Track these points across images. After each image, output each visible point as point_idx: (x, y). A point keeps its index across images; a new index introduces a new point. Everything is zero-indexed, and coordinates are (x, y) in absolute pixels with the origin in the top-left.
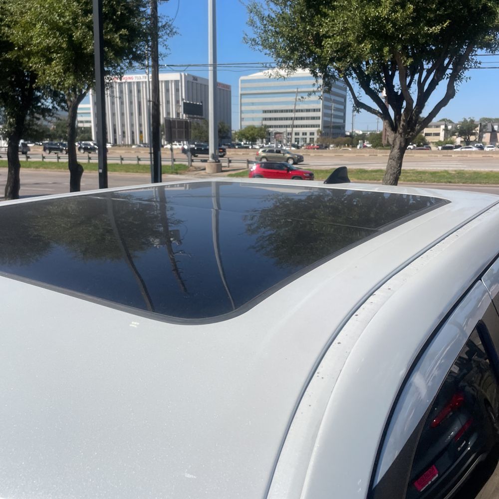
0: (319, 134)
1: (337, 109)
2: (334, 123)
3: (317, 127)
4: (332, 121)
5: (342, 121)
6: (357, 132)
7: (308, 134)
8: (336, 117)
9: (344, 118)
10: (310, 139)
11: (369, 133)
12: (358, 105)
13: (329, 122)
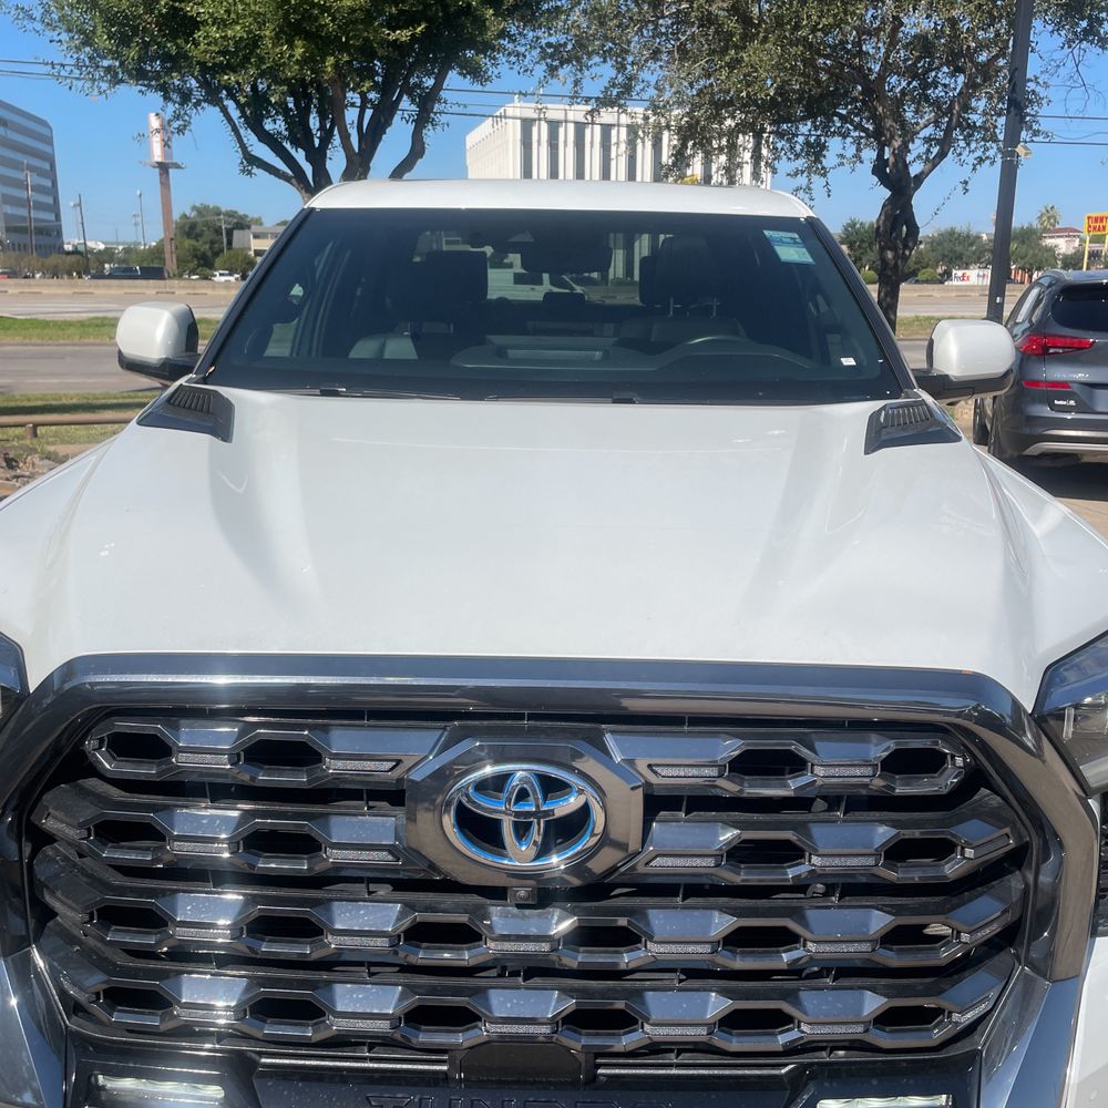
1: (37, 189)
2: (36, 220)
4: (32, 215)
5: (51, 217)
6: (91, 244)
8: (40, 206)
9: (55, 208)
11: (121, 248)
12: (251, 161)
13: (23, 219)
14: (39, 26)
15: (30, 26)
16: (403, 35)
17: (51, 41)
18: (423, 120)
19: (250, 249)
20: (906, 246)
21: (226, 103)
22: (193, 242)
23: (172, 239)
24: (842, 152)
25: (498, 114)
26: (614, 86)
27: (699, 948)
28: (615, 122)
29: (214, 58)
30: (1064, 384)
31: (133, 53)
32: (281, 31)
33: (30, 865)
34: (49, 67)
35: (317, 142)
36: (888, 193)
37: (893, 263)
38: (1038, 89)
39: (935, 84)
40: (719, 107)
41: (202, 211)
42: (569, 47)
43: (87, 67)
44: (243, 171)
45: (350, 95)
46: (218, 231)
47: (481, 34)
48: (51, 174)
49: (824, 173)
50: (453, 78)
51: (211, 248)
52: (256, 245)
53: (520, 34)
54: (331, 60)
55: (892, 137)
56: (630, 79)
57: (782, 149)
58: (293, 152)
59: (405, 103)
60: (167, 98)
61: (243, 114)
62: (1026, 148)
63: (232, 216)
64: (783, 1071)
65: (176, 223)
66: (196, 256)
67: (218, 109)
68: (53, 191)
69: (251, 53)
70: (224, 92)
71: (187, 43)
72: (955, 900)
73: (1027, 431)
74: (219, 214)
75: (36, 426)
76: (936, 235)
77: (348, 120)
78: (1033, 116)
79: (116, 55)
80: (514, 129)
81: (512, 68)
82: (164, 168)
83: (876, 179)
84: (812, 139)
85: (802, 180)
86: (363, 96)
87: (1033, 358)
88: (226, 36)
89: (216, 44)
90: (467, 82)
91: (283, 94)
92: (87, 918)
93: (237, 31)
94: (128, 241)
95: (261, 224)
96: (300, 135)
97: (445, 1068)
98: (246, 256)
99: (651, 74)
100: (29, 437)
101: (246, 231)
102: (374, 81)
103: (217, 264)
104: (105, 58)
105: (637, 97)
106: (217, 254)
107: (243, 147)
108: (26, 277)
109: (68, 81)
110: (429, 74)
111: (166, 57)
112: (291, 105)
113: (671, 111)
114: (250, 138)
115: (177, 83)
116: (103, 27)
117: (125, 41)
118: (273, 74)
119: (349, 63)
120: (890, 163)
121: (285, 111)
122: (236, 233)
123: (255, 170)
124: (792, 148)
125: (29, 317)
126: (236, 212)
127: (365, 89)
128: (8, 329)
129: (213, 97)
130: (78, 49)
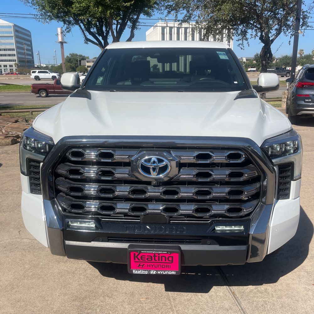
0: (17, 66)
1: (27, 50)
2: (27, 59)
3: (14, 61)
4: (26, 57)
5: (31, 58)
6: (42, 65)
7: (8, 66)
8: (28, 55)
9: (32, 55)
10: (10, 69)
11: (50, 66)
12: (87, 40)
13: (23, 58)
14: (31, 5)
15: (28, 5)
16: (128, 4)
17: (34, 9)
18: (134, 27)
19: (86, 65)
20: (269, 60)
21: (80, 24)
22: (70, 64)
23: (64, 63)
24: (252, 33)
25: (155, 25)
26: (186, 16)
27: (191, 194)
28: (188, 27)
29: (77, 12)
30: (308, 95)
31: (56, 11)
32: (95, 4)
33: (55, 181)
34: (34, 16)
35: (105, 34)
36: (263, 45)
37: (265, 64)
38: (307, 14)
39: (278, 14)
40: (216, 22)
41: (72, 55)
42: (174, 6)
43: (44, 15)
44: (85, 43)
45: (114, 21)
46: (77, 61)
47: (149, 3)
48: (31, 45)
49: (247, 39)
50: (142, 16)
51: (75, 65)
52: (87, 64)
53: (160, 3)
54: (109, 12)
55: (265, 29)
56: (191, 14)
57: (235, 33)
58: (98, 37)
59: (129, 23)
60: (65, 23)
61: (85, 27)
62: (301, 31)
63: (81, 56)
64: (209, 222)
65: (65, 58)
66: (71, 68)
67: (78, 26)
68: (31, 50)
69: (87, 10)
70: (80, 21)
71: (70, 8)
72: (244, 186)
73: (298, 108)
74: (77, 56)
75: (32, 112)
76: (282, 57)
77: (113, 28)
78: (306, 22)
79: (51, 12)
80: (159, 29)
81: (158, 12)
82: (62, 43)
83: (260, 41)
84: (243, 30)
85: (240, 42)
86: (117, 21)
87: (300, 88)
88: (81, 6)
89: (78, 8)
90: (145, 17)
91: (96, 21)
92: (67, 190)
93: (83, 4)
94: (52, 64)
95: (89, 58)
96: (100, 32)
97: (139, 221)
98: (85, 68)
99: (197, 13)
100: (31, 115)
101: (85, 61)
102: (120, 17)
103: (77, 70)
104: (48, 13)
105: (193, 20)
106: (77, 67)
107: (85, 36)
108: (25, 74)
109: (39, 19)
110: (135, 15)
111: (64, 12)
112: (98, 24)
113: (202, 23)
114: (87, 34)
115: (67, 19)
116: (48, 4)
117: (53, 8)
118: (93, 16)
119: (114, 12)
120: (264, 36)
121: (96, 26)
122: (82, 61)
123: (88, 42)
124: (237, 33)
125: (26, 85)
126: (82, 55)
127: (118, 19)
128: (21, 88)
129: (77, 23)
130: (41, 11)
